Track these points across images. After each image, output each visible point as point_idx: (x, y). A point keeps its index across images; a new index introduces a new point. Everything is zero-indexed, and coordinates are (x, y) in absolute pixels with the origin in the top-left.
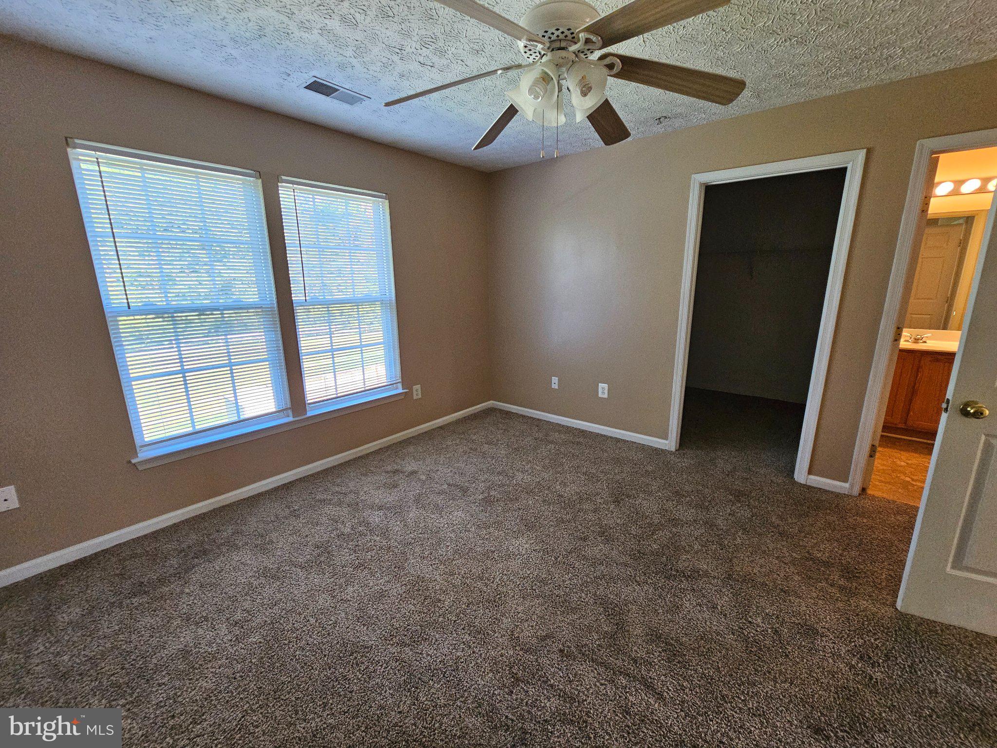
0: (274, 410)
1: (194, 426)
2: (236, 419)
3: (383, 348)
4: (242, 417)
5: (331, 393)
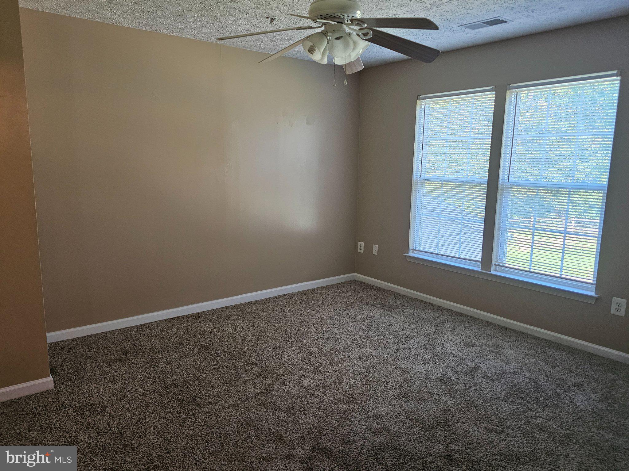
0: (479, 260)
1: (438, 250)
2: (457, 255)
4: (461, 256)
5: (526, 266)
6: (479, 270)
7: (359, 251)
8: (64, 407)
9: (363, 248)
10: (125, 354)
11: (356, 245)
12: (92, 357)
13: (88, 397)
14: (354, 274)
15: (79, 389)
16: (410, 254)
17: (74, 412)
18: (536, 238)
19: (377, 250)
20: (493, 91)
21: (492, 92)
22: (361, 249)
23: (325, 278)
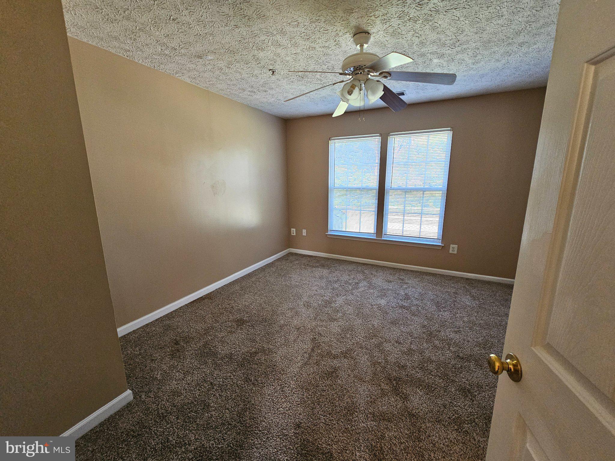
0: (373, 232)
1: (346, 229)
2: (359, 232)
3: (439, 217)
4: (361, 231)
5: (400, 233)
6: (375, 238)
7: (292, 234)
8: (163, 417)
9: (295, 232)
10: (177, 343)
11: (290, 232)
12: (148, 354)
13: (178, 397)
14: (289, 249)
15: (162, 392)
16: (329, 233)
17: (177, 418)
18: (405, 218)
19: (305, 233)
20: (380, 137)
21: (378, 137)
22: (293, 233)
23: (276, 254)
